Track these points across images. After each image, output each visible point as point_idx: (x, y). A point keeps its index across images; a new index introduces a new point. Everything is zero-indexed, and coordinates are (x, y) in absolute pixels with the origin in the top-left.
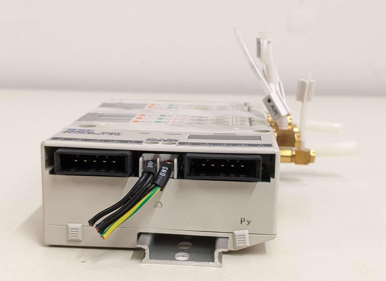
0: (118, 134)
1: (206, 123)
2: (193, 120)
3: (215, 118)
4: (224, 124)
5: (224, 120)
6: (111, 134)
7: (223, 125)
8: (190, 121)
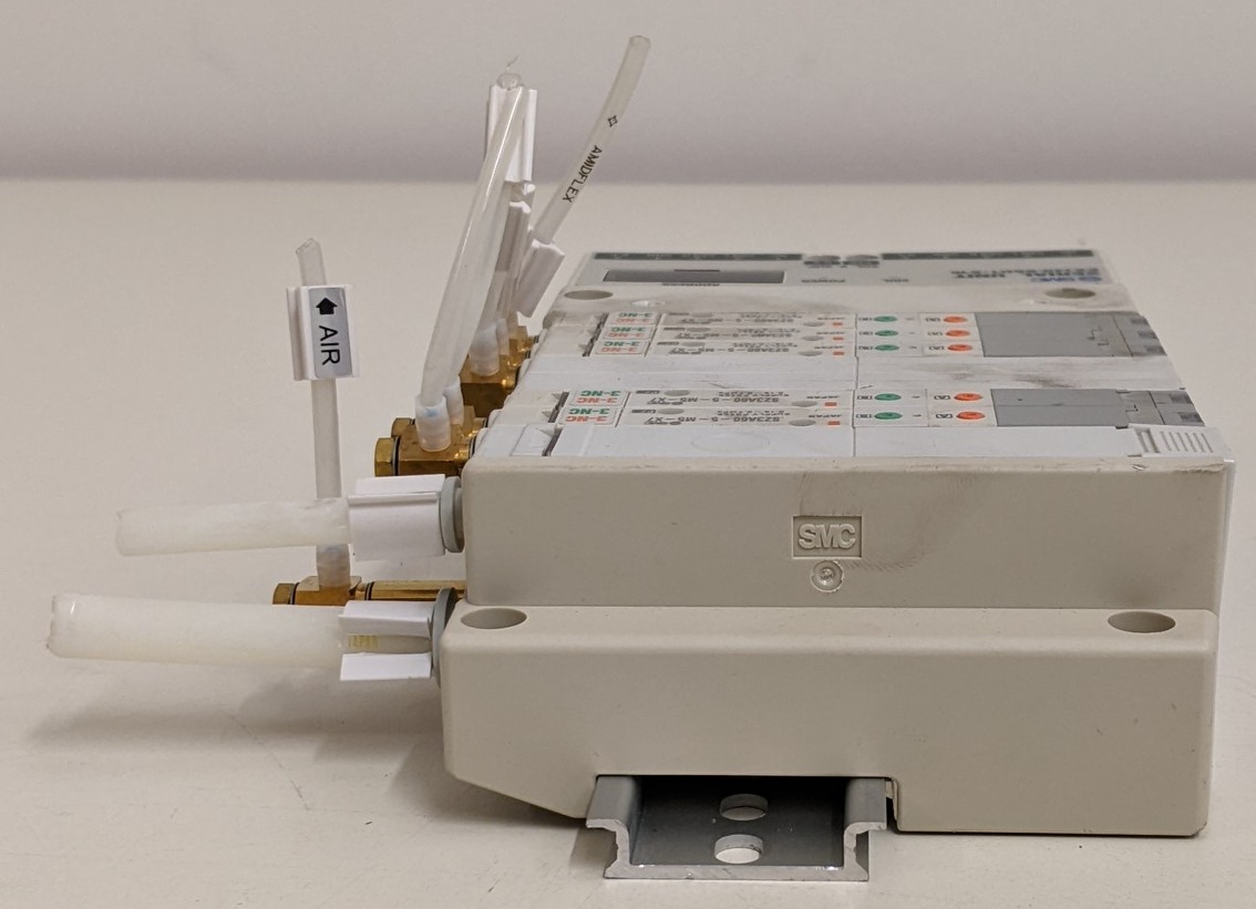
0: (960, 275)
1: (738, 320)
2: (782, 333)
3: (709, 343)
4: (683, 318)
5: (680, 337)
6: (978, 275)
7: (687, 314)
8: (786, 326)
